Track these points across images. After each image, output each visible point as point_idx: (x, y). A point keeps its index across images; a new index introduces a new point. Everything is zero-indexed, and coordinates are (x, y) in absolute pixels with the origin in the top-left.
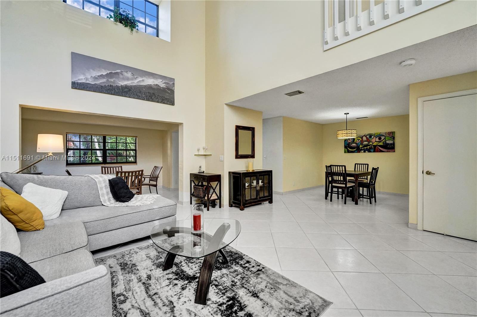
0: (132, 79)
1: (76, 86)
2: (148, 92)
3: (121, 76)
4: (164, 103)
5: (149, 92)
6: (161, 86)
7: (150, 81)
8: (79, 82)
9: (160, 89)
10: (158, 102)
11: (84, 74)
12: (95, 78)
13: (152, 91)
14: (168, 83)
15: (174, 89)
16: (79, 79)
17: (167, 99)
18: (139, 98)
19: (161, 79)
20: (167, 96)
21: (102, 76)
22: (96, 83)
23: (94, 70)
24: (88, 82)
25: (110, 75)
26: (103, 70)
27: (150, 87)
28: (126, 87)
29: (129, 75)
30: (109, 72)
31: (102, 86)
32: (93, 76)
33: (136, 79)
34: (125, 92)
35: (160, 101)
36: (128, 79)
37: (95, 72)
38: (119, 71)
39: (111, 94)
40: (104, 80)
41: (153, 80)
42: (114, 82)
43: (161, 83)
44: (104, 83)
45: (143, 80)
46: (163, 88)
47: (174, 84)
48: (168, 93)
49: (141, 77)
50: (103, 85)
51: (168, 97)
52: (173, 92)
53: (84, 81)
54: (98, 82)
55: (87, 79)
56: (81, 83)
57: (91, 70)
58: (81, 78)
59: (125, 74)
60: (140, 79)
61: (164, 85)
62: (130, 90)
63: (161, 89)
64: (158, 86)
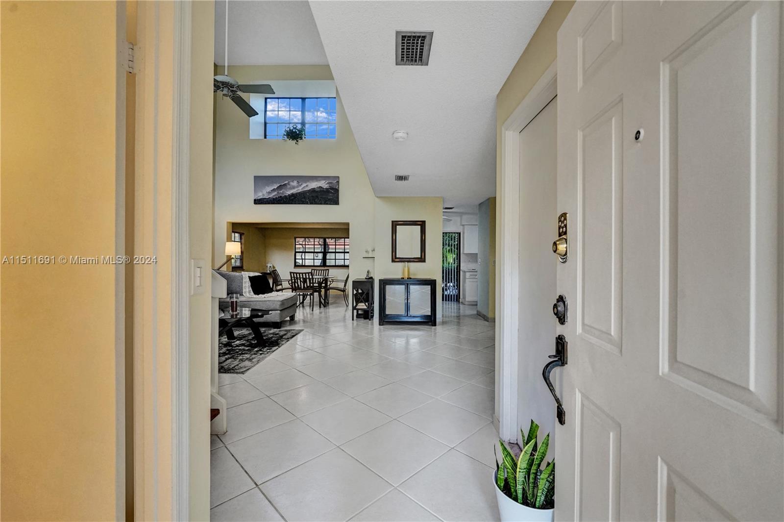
0: (297, 187)
1: (257, 202)
2: (310, 196)
3: (288, 186)
4: (327, 204)
5: (312, 196)
6: (325, 188)
7: (313, 185)
8: (259, 198)
9: (323, 191)
10: (321, 204)
11: (261, 191)
12: (269, 193)
13: (314, 194)
14: (331, 183)
15: (338, 187)
16: (258, 197)
17: (330, 199)
18: (303, 203)
19: (324, 180)
20: (330, 196)
21: (274, 190)
22: (270, 196)
23: (268, 186)
24: (264, 197)
25: (280, 187)
26: (275, 185)
27: (313, 191)
28: (293, 195)
29: (295, 183)
30: (279, 185)
31: (274, 199)
32: (268, 191)
33: (300, 186)
34: (291, 200)
35: (323, 202)
36: (294, 188)
37: (269, 188)
38: (287, 182)
39: (281, 204)
40: (276, 193)
41: (316, 183)
42: (283, 193)
43: (324, 184)
44: (275, 195)
45: (307, 186)
46: (326, 189)
47: (338, 182)
48: (331, 193)
49: (306, 183)
50: (274, 197)
51: (332, 197)
52: (337, 191)
53: (262, 197)
54: (271, 196)
55: (263, 195)
56: (259, 199)
57: (267, 187)
58: (260, 195)
59: (292, 183)
60: (304, 185)
61: (328, 185)
62: (296, 197)
63: (325, 190)
64: (321, 187)
